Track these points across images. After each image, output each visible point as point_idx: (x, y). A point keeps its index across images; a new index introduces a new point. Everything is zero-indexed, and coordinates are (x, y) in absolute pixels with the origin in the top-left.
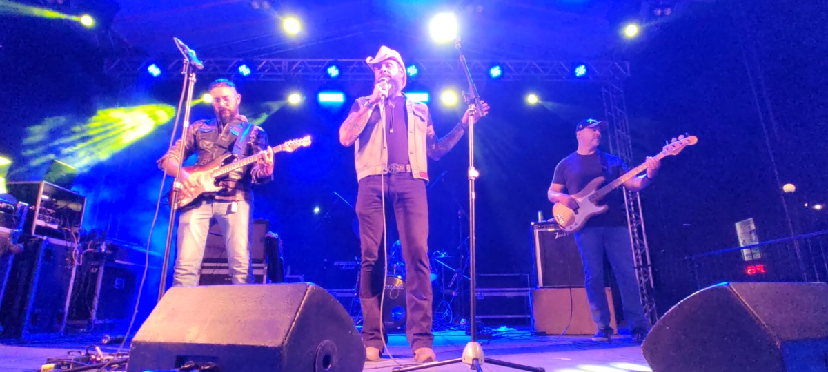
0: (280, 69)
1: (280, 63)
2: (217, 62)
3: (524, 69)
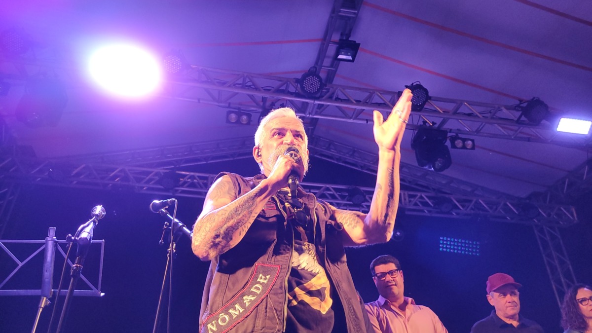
0: (206, 185)
1: (205, 178)
3: (472, 204)
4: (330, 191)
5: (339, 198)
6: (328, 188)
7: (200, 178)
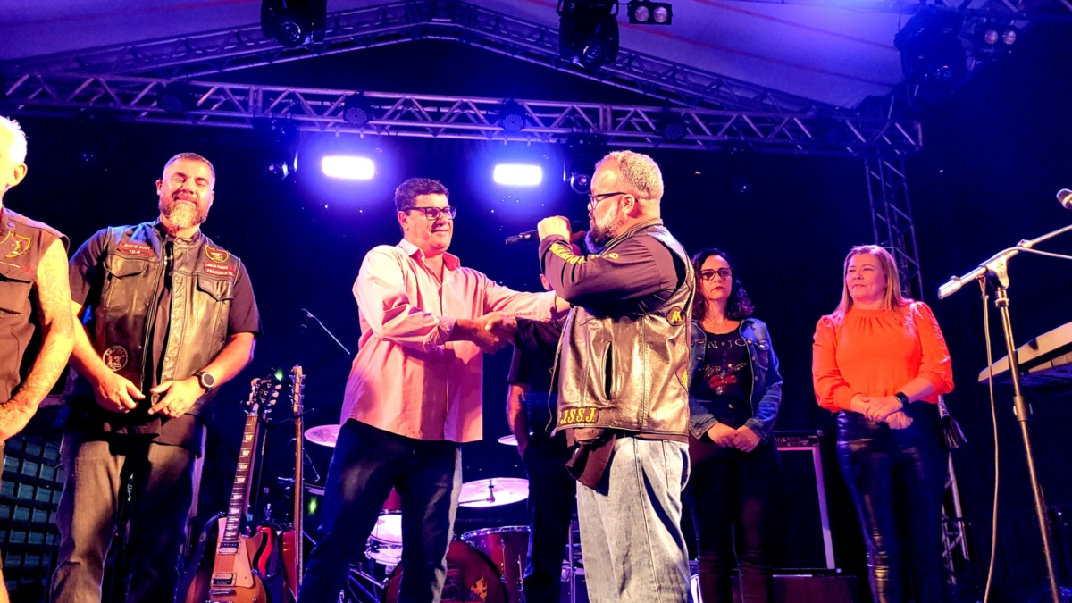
0: (245, 104)
1: (246, 93)
2: (111, 84)
3: (727, 125)
4: (471, 109)
5: (485, 121)
6: (466, 103)
7: (235, 92)
